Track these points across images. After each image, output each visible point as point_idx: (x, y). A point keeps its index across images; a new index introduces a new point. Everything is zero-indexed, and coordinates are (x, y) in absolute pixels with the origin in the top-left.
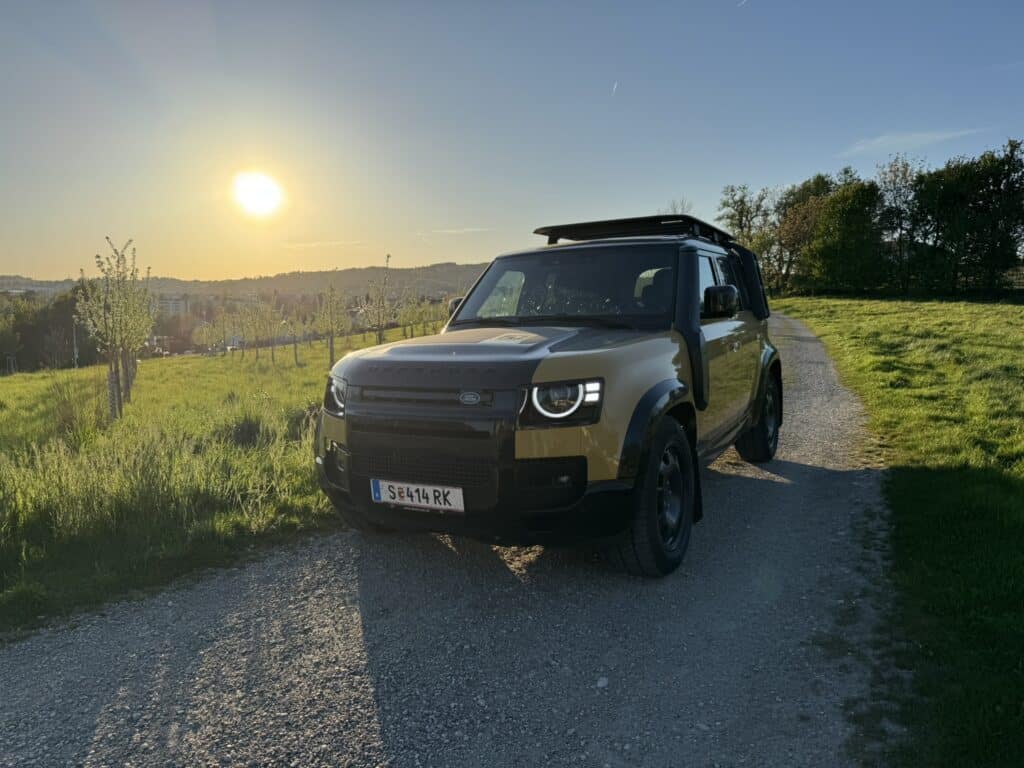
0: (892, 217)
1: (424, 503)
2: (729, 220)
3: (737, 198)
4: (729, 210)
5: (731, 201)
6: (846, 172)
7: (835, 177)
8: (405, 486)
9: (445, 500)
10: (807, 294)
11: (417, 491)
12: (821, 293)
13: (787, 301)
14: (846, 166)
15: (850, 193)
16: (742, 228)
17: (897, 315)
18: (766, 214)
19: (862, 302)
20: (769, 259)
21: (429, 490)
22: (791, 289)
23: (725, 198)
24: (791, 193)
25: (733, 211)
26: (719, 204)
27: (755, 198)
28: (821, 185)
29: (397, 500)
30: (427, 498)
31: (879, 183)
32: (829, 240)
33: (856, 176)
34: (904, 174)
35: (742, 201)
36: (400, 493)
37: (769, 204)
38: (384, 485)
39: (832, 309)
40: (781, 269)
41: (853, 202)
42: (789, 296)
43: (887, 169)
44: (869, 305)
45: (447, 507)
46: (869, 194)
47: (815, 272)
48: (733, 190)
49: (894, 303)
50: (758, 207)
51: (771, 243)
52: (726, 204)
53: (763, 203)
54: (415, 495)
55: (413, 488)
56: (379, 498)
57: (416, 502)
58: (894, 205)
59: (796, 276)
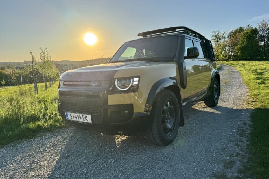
0: (262, 38)
1: (80, 120)
2: (214, 40)
3: (216, 34)
4: (214, 38)
5: (215, 35)
6: (248, 26)
7: (245, 27)
8: (74, 114)
9: (86, 119)
10: (237, 60)
11: (78, 116)
12: (240, 60)
13: (231, 62)
14: (248, 24)
15: (249, 31)
16: (218, 42)
17: (263, 65)
18: (225, 38)
19: (253, 62)
20: (225, 50)
21: (81, 115)
22: (232, 59)
23: (213, 34)
24: (232, 32)
25: (215, 38)
26: (211, 36)
27: (222, 34)
28: (241, 30)
29: (73, 119)
30: (81, 118)
31: (257, 28)
32: (243, 45)
33: (251, 27)
34: (265, 25)
35: (218, 35)
36: (73, 116)
37: (226, 35)
38: (69, 114)
39: (244, 64)
40: (229, 53)
41: (250, 34)
42: (231, 61)
43: (260, 24)
44: (255, 63)
45: (87, 121)
46: (255, 31)
47: (239, 54)
48: (215, 32)
49: (262, 62)
50: (223, 37)
51: (226, 46)
52: (213, 36)
53: (224, 35)
54: (77, 117)
55: (77, 115)
56: (68, 118)
57: (78, 120)
58: (262, 34)
59: (234, 55)
